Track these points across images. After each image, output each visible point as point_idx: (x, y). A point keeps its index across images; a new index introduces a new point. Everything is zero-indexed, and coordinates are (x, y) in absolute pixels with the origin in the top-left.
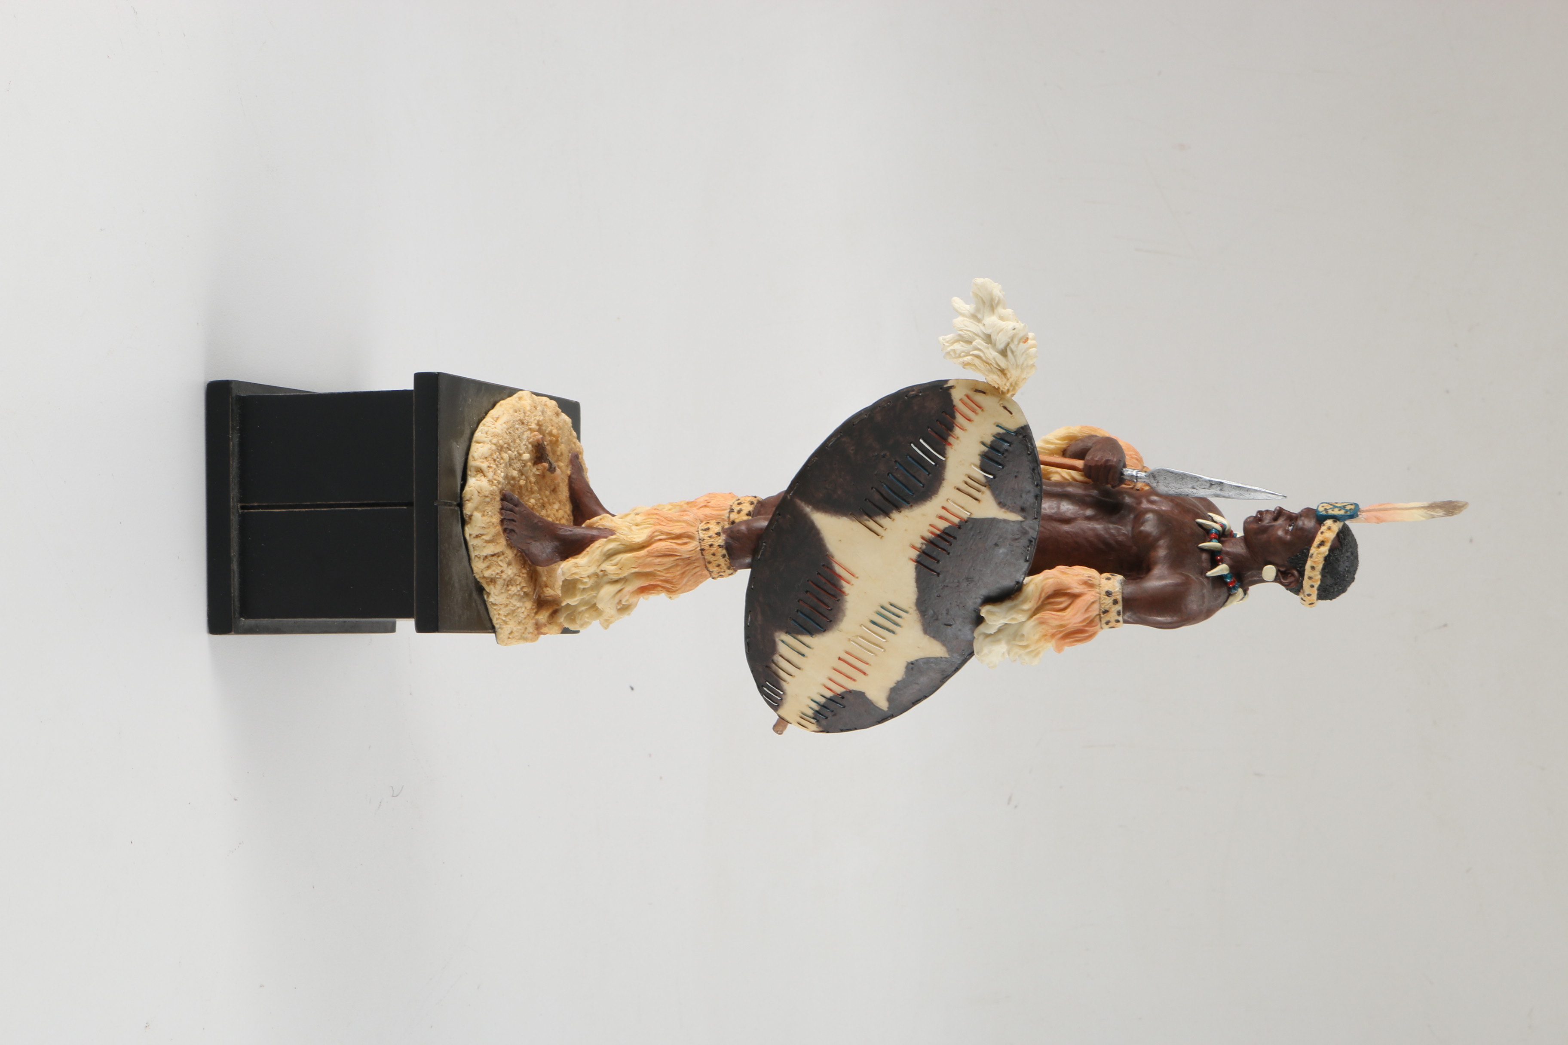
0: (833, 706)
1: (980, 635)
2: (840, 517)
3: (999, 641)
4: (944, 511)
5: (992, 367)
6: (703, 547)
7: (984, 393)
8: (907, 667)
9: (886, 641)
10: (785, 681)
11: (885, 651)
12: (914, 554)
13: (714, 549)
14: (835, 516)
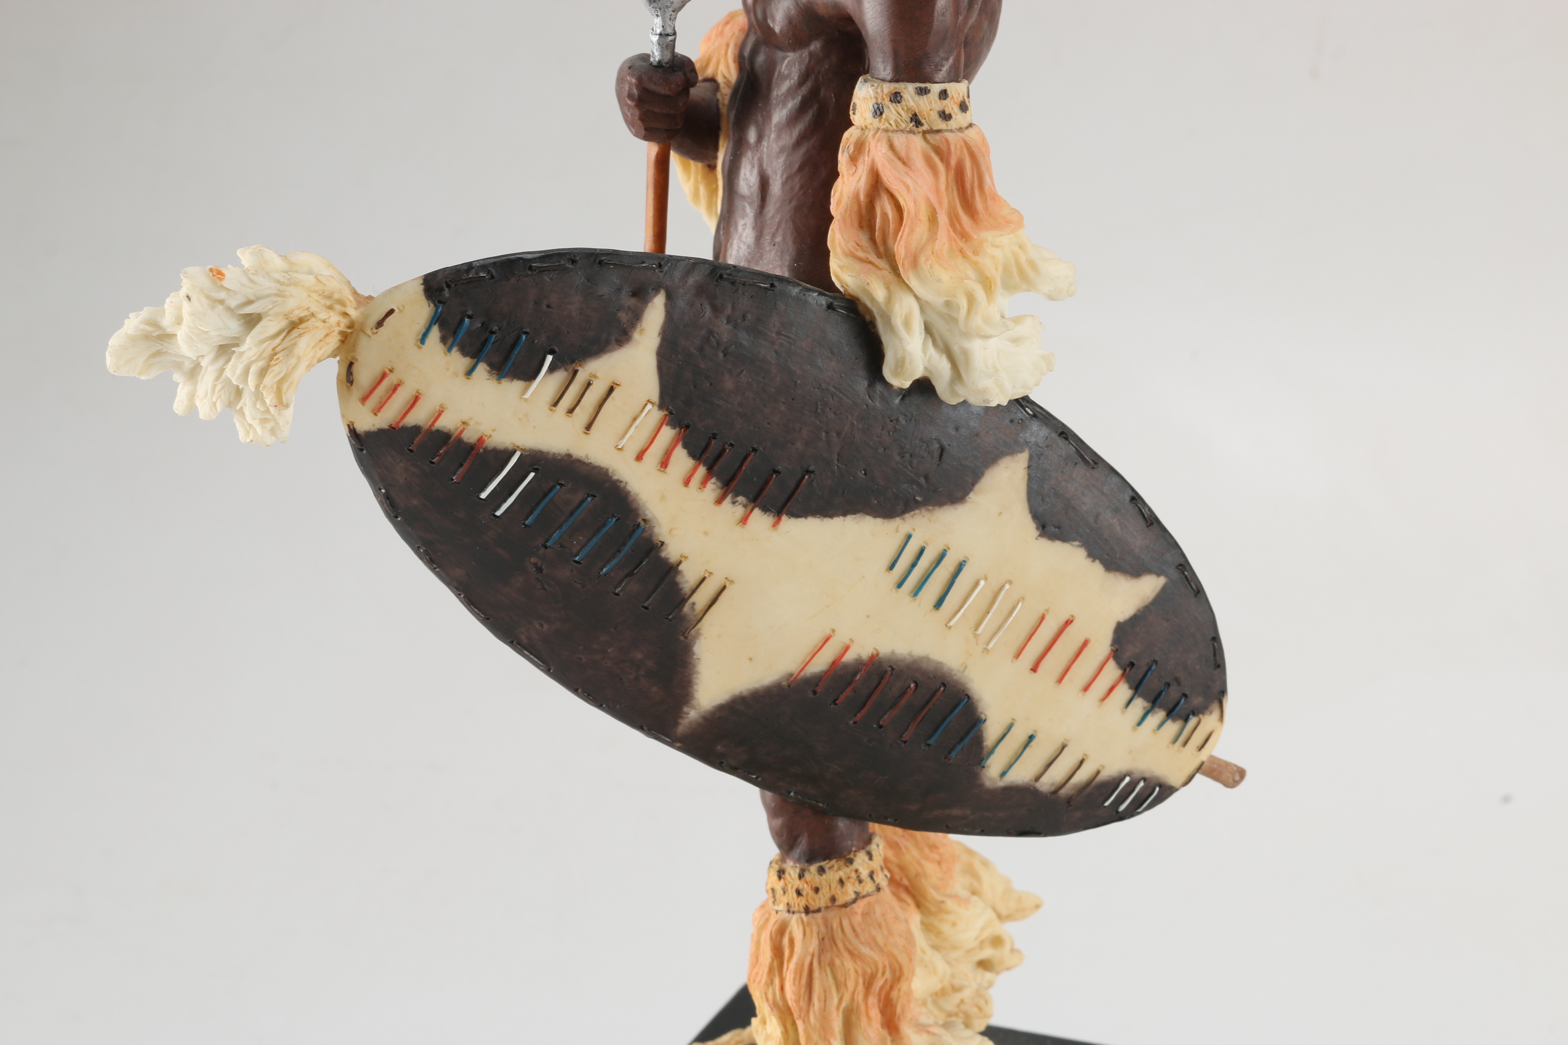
0: (1153, 683)
1: (953, 392)
2: (695, 657)
3: (966, 353)
4: (646, 456)
5: (279, 348)
6: (802, 910)
7: (351, 364)
8: (1053, 537)
9: (986, 579)
10: (1098, 772)
11: (1010, 582)
12: (760, 520)
13: (807, 889)
14: (694, 666)
